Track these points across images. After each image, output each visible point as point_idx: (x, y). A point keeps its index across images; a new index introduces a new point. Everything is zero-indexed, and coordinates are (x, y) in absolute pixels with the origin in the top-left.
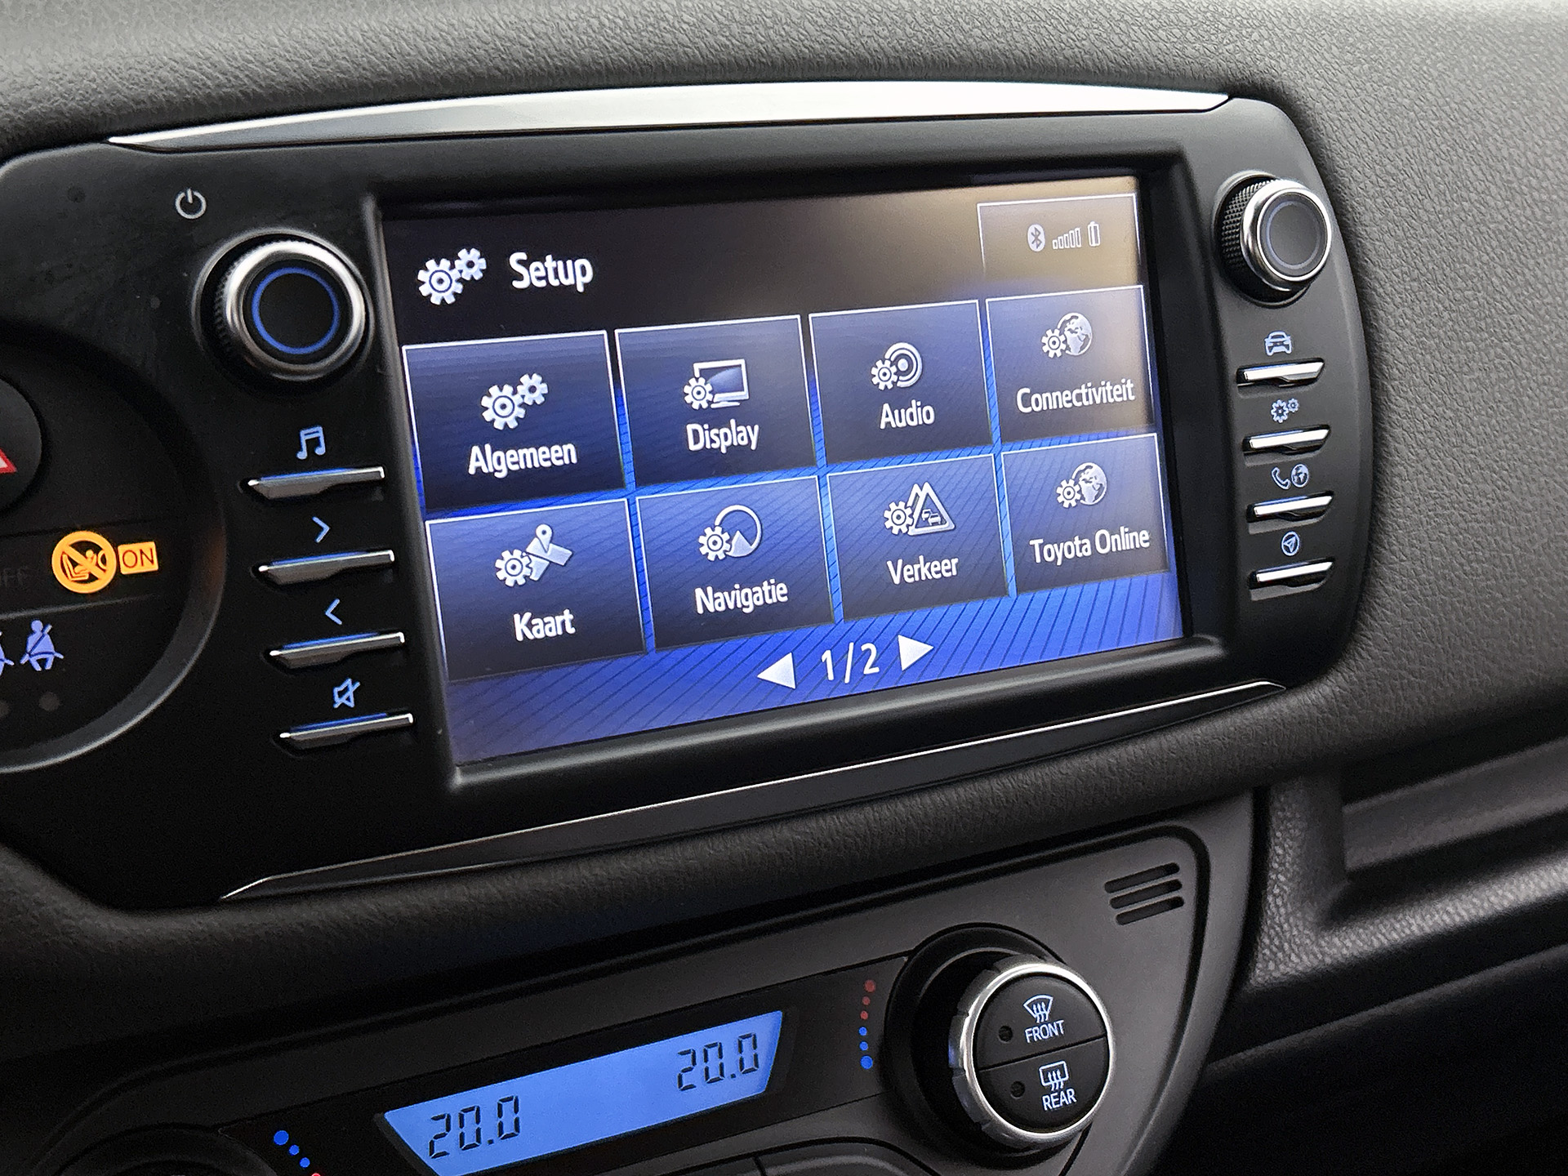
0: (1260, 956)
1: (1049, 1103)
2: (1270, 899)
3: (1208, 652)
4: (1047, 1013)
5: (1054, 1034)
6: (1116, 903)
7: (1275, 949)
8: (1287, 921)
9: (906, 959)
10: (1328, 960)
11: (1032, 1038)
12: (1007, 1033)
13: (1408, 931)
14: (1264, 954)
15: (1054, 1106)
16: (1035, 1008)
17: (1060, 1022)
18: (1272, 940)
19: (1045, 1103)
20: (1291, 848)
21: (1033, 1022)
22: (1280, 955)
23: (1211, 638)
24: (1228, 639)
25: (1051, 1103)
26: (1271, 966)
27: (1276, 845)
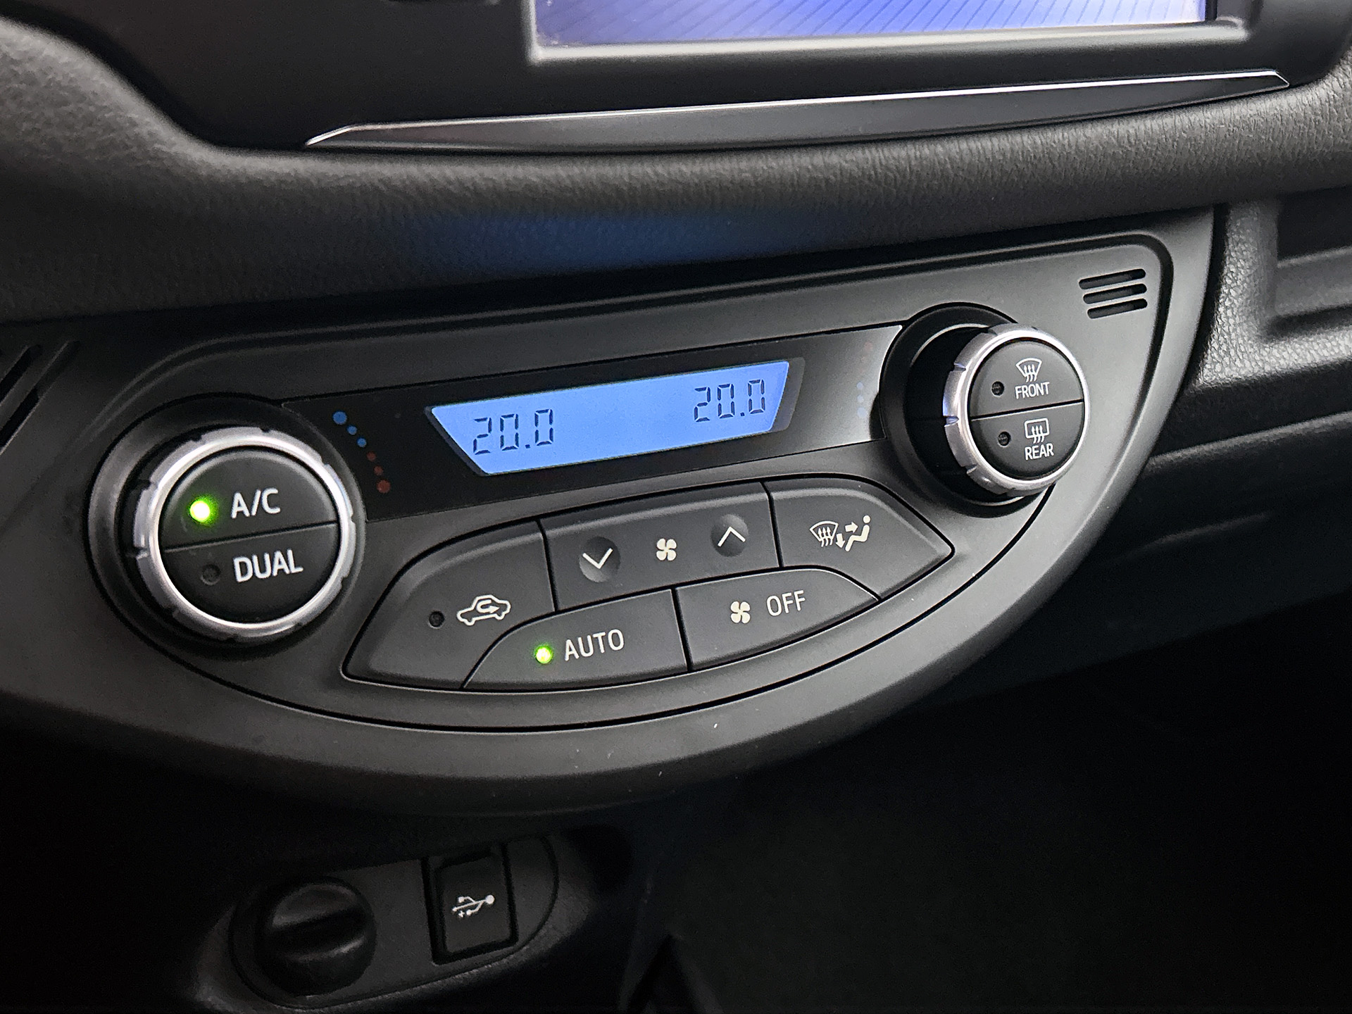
0: (1209, 357)
1: (1030, 453)
2: (1221, 309)
3: (1233, 32)
4: (1036, 374)
5: (1040, 393)
6: (1088, 298)
7: (1222, 354)
8: (1235, 330)
9: (901, 327)
10: (1268, 368)
11: (1021, 394)
12: (999, 388)
13: (1337, 351)
14: (1213, 358)
15: (1035, 457)
16: (1025, 368)
17: (1046, 384)
18: (1220, 346)
19: (1027, 454)
20: (1243, 268)
21: (1023, 381)
22: (1227, 359)
23: (1235, 20)
24: (1252, 21)
25: (1032, 454)
26: (1218, 368)
27: (1231, 263)
